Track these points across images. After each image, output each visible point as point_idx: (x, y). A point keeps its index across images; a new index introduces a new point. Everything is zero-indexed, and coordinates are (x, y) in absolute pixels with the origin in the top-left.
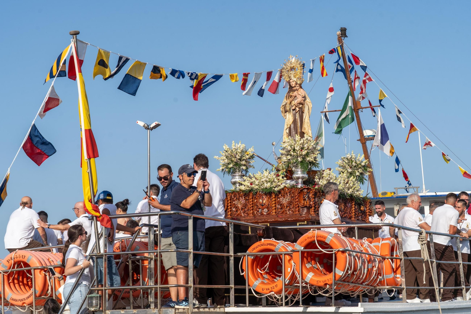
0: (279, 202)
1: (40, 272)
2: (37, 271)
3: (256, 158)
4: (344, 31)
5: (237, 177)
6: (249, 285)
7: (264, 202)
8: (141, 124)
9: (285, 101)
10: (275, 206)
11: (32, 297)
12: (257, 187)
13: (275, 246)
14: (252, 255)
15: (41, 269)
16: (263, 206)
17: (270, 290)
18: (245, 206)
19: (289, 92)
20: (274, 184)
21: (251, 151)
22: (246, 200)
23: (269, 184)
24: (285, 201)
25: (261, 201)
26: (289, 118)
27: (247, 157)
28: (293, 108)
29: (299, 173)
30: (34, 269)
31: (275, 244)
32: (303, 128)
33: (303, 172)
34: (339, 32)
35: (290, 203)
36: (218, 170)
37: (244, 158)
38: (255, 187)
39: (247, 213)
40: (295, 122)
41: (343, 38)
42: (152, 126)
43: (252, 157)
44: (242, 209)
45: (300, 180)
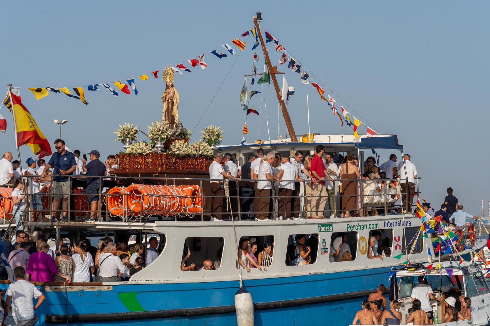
0: (146, 161)
1: (8, 200)
2: (6, 199)
3: (139, 133)
4: (259, 16)
5: (127, 145)
6: (108, 210)
7: (139, 161)
8: (56, 121)
9: (164, 95)
10: (144, 163)
11: (3, 214)
12: (135, 152)
13: (120, 191)
14: (110, 195)
15: (8, 198)
16: (138, 163)
17: (118, 213)
18: (129, 162)
19: (166, 90)
20: (143, 151)
21: (136, 128)
22: (130, 159)
23: (141, 150)
24: (149, 160)
25: (137, 160)
26: (165, 107)
27: (132, 133)
28: (167, 100)
29: (159, 144)
30: (5, 198)
31: (120, 189)
32: (173, 112)
33: (161, 144)
34: (255, 17)
35: (152, 162)
36: (116, 140)
37: (130, 133)
38: (134, 152)
39: (130, 167)
40: (168, 108)
41: (258, 21)
42: (62, 122)
43: (136, 132)
44: (128, 164)
45: (159, 149)
